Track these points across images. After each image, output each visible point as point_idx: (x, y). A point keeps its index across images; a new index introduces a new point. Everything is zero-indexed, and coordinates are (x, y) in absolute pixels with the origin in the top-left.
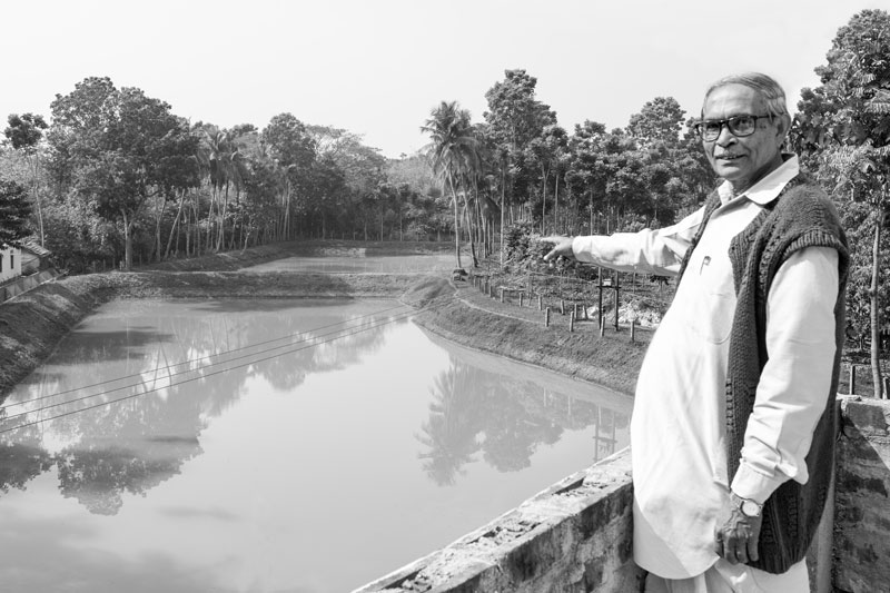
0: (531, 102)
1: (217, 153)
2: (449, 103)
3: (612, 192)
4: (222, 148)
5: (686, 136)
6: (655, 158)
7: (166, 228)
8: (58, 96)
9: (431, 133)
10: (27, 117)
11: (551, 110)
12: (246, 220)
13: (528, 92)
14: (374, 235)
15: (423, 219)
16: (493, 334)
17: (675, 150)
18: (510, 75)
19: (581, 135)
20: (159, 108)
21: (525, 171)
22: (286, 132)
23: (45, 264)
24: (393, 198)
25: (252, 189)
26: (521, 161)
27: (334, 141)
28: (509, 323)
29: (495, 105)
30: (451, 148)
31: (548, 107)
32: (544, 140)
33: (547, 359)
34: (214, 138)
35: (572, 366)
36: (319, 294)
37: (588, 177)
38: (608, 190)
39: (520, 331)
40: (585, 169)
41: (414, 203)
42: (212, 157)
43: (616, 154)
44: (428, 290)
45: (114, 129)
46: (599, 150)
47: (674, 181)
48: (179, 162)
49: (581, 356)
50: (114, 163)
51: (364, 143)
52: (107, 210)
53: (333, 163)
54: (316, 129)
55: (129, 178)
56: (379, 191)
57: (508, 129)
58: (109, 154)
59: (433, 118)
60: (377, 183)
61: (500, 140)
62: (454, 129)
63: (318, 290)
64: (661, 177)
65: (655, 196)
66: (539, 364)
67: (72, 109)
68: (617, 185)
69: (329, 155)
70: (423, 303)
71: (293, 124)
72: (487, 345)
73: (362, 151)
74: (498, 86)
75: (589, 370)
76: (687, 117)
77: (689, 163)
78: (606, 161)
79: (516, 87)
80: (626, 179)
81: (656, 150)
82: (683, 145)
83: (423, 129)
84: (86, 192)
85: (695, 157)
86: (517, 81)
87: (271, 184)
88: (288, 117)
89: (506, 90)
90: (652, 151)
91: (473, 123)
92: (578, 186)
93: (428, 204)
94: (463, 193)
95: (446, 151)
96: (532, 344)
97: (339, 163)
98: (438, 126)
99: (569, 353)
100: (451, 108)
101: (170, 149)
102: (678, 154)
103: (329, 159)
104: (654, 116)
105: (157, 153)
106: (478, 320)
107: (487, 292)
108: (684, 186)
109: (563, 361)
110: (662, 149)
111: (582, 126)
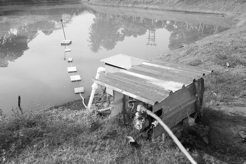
16: (116, 2)
33: (136, 6)
49: (148, 3)
66: (134, 7)
75: (152, 6)
96: (130, 2)
99: (143, 3)
109: (141, 5)
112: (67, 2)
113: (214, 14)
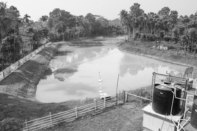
0: (139, 9)
1: (78, 21)
2: (124, 10)
3: (156, 25)
4: (79, 20)
5: (170, 14)
6: (164, 19)
7: (70, 34)
8: (50, 12)
9: (120, 16)
10: (45, 16)
11: (143, 10)
12: (83, 32)
13: (139, 7)
14: (107, 34)
15: (116, 31)
16: (134, 51)
17: (168, 17)
18: (135, 4)
19: (149, 15)
20: (68, 13)
21: (138, 22)
22: (89, 16)
23: (50, 41)
24: (110, 28)
25: (84, 27)
26: (137, 20)
27: (99, 18)
28: (137, 49)
29: (132, 10)
30: (124, 18)
31: (142, 10)
32: (142, 16)
33: (145, 55)
34: (77, 18)
35: (151, 56)
36: (99, 45)
37: (151, 23)
38: (155, 25)
39: (140, 50)
40: (151, 21)
41: (114, 28)
42: (77, 21)
43: (157, 18)
44: (120, 44)
45: (60, 18)
46: (153, 17)
47: (168, 23)
48: (73, 23)
49: (152, 55)
50: (61, 23)
51: (105, 18)
52: (59, 31)
53: (99, 22)
54: (95, 16)
55: (64, 26)
56: (108, 26)
57: (134, 14)
58: (60, 22)
59: (120, 13)
60: (107, 25)
61: (133, 17)
62: (125, 15)
63: (99, 44)
64: (166, 22)
65: (164, 26)
67: (53, 14)
68: (157, 24)
69: (98, 20)
70: (119, 46)
71: (91, 15)
72: (133, 53)
73: (104, 19)
74: (132, 6)
75: (154, 57)
76: (171, 11)
77: (171, 20)
78: (155, 20)
79: (136, 6)
80: (159, 23)
81: (164, 17)
82: (170, 16)
83: (118, 15)
84: (56, 29)
85: (172, 18)
86: (136, 5)
87: (88, 26)
88: (90, 14)
89: (134, 7)
90: (163, 17)
91: (128, 13)
92: (149, 24)
93: (117, 29)
94: (125, 26)
95: (123, 19)
96: (142, 53)
97: (100, 22)
98: (122, 14)
99: (150, 54)
100: (124, 11)
101: (71, 20)
102: (169, 18)
103: (98, 21)
104: (164, 11)
105: (68, 21)
106: (131, 48)
107: (132, 44)
108: (170, 24)
109: (149, 55)
110: (166, 17)
111: (149, 13)
112: (105, 45)
113: (187, 66)
